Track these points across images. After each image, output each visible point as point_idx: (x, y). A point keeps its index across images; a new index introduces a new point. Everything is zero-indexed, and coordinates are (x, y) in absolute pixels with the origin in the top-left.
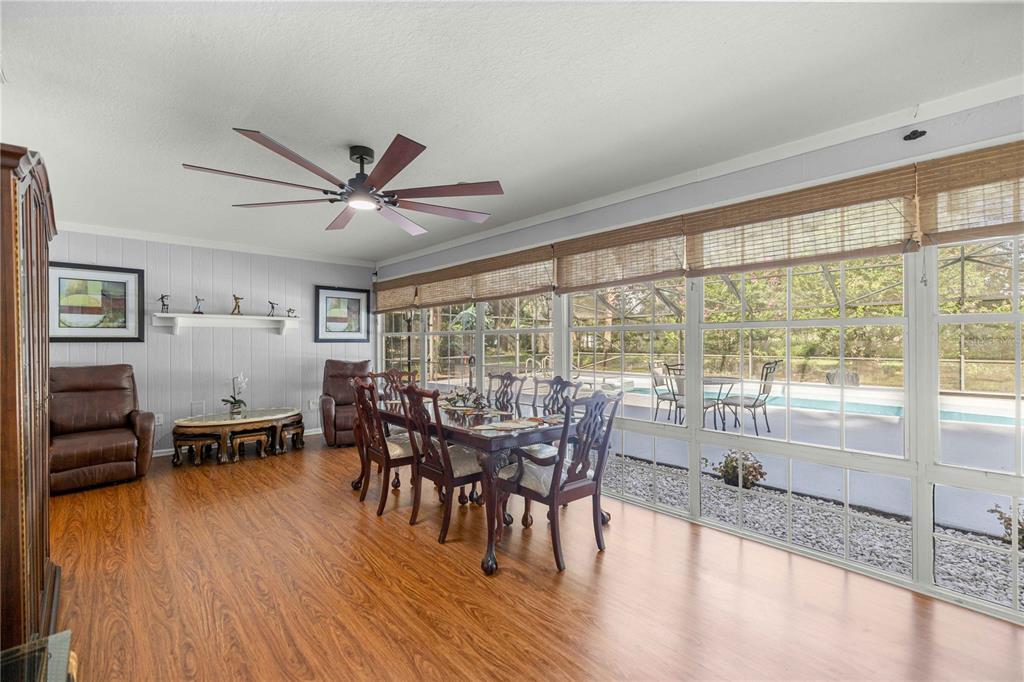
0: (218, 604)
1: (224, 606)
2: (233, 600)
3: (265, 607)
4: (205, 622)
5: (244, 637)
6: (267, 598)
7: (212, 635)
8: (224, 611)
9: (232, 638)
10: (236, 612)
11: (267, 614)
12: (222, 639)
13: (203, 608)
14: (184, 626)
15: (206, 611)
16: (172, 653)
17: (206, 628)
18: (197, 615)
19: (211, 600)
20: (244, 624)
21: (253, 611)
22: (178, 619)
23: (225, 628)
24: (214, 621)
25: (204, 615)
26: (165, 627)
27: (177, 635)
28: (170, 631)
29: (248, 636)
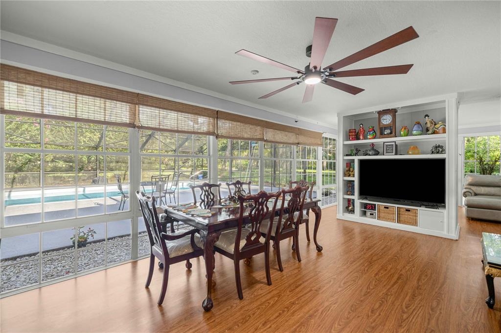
0: (405, 316)
1: (404, 312)
2: (397, 311)
3: (389, 297)
4: (418, 313)
5: (409, 295)
6: (383, 300)
7: (419, 306)
8: (406, 310)
9: (413, 298)
10: (402, 305)
11: (392, 295)
12: (417, 301)
13: (413, 320)
14: (429, 319)
15: (413, 318)
16: (441, 313)
17: (420, 310)
18: (419, 319)
19: (407, 320)
20: (404, 298)
21: (395, 300)
22: (429, 326)
23: (412, 304)
24: (414, 309)
25: (416, 316)
26: (438, 327)
27: (435, 318)
28: (437, 324)
29: (407, 295)
